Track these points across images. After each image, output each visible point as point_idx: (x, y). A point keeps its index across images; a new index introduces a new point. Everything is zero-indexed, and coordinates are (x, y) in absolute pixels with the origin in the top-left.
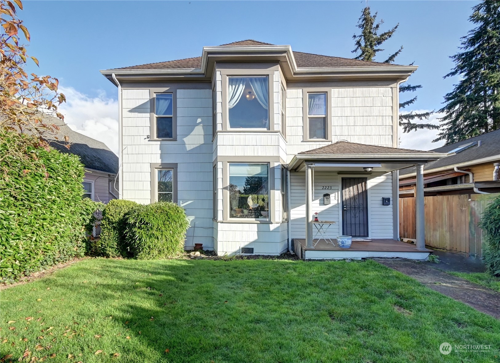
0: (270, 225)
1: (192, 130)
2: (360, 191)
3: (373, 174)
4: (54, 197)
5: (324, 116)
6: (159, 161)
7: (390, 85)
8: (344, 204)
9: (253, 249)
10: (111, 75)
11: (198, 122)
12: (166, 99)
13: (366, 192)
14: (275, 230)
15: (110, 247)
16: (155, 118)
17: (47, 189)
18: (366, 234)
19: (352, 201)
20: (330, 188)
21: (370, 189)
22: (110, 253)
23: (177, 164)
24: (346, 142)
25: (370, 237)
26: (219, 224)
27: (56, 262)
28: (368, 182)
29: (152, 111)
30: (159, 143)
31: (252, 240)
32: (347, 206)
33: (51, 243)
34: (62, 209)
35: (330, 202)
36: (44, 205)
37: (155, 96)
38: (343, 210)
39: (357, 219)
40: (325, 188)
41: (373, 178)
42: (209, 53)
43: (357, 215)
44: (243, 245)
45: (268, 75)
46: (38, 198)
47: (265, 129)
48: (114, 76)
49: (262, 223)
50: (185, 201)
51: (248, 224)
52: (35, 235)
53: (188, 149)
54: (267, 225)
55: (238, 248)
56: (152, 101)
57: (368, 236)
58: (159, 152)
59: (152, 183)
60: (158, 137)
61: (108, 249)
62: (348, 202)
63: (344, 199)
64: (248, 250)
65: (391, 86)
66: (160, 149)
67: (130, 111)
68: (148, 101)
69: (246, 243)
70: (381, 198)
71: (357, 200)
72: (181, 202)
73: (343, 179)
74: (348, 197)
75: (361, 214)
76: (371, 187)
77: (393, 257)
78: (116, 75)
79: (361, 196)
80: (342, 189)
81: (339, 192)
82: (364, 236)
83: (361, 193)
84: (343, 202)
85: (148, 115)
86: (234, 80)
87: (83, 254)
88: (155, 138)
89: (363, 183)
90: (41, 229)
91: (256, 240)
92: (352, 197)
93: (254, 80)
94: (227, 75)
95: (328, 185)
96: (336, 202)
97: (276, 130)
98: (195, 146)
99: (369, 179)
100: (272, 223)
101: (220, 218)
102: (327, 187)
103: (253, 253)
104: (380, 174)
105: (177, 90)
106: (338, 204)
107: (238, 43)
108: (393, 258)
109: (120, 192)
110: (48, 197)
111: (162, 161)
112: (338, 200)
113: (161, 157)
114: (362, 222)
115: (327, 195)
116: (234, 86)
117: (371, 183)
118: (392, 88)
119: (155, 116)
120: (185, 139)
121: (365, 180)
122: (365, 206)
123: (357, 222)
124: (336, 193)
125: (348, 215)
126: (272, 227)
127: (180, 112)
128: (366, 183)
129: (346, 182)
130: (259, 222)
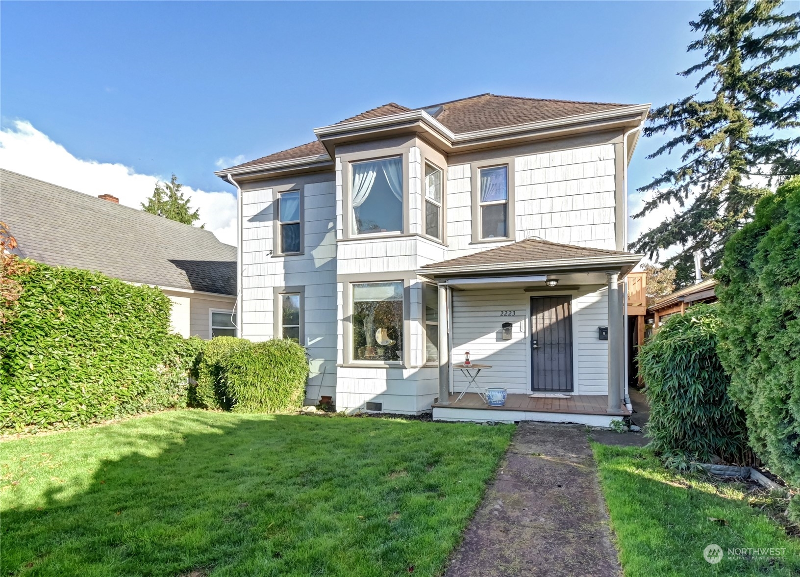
0: (404, 370)
1: (322, 239)
2: (560, 317)
3: (582, 289)
4: (121, 336)
5: (504, 202)
6: (282, 284)
7: (610, 140)
8: (535, 338)
9: (381, 404)
10: (226, 176)
11: (329, 227)
12: (294, 199)
13: (570, 317)
14: (411, 378)
15: (207, 396)
16: (280, 226)
17: (113, 327)
18: (569, 388)
19: (547, 333)
20: (512, 314)
21: (578, 313)
22: (208, 404)
23: (304, 286)
24: (538, 239)
25: (576, 393)
26: (339, 368)
27: (140, 411)
28: (574, 302)
29: (276, 217)
30: (282, 259)
31: (379, 392)
32: (539, 343)
33: (128, 388)
34: (135, 349)
35: (511, 336)
36: (109, 346)
37: (279, 196)
38: (533, 349)
39: (555, 363)
40: (504, 313)
41: (582, 295)
42: (322, 136)
43: (555, 356)
44: (368, 398)
45: (402, 154)
46: (101, 337)
47: (398, 233)
48: (230, 177)
49: (392, 367)
50: (313, 337)
51: (375, 369)
52: (102, 378)
53: (317, 266)
54: (400, 370)
55: (362, 403)
56: (276, 203)
57: (572, 390)
58: (283, 271)
59: (275, 313)
60: (283, 251)
61: (205, 398)
62: (541, 335)
63: (534, 330)
64: (375, 405)
65: (614, 140)
66: (284, 268)
67: (250, 221)
68: (271, 205)
69: (372, 396)
70: (596, 329)
71: (555, 333)
72: (309, 339)
73: (532, 299)
74: (540, 327)
75: (562, 356)
76: (580, 311)
77: (563, 421)
78: (232, 176)
79: (561, 326)
80: (532, 315)
81: (527, 320)
82: (566, 390)
83: (561, 320)
84: (532, 335)
85: (271, 223)
86: (360, 167)
87: (184, 405)
88: (280, 253)
89: (566, 305)
90: (109, 372)
91: (385, 392)
92: (547, 327)
93: (388, 163)
94: (350, 162)
95: (510, 309)
96: (522, 336)
97: (412, 232)
98: (326, 261)
99: (576, 297)
100: (406, 368)
101: (340, 361)
102: (508, 313)
103: (381, 410)
104: (593, 288)
105: (306, 186)
106: (525, 338)
107: (356, 118)
108: (564, 423)
109: (239, 327)
110: (114, 336)
111: (286, 283)
112: (525, 332)
113: (286, 279)
114: (562, 367)
115: (507, 326)
116: (362, 175)
117: (578, 304)
118: (614, 144)
119: (279, 223)
120: (314, 253)
121: (568, 299)
122: (568, 341)
123: (555, 368)
124: (523, 322)
125: (541, 355)
126: (406, 373)
127: (308, 215)
128: (569, 304)
129: (538, 304)
130: (387, 366)
